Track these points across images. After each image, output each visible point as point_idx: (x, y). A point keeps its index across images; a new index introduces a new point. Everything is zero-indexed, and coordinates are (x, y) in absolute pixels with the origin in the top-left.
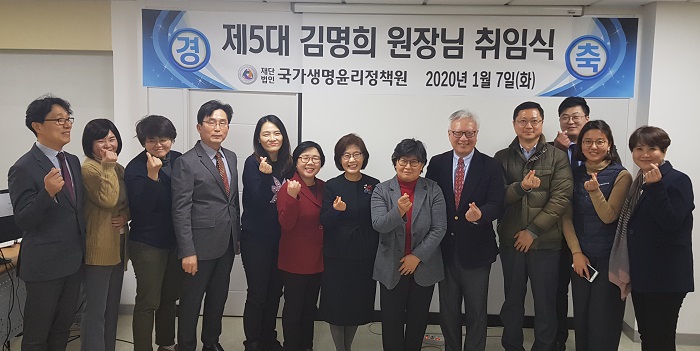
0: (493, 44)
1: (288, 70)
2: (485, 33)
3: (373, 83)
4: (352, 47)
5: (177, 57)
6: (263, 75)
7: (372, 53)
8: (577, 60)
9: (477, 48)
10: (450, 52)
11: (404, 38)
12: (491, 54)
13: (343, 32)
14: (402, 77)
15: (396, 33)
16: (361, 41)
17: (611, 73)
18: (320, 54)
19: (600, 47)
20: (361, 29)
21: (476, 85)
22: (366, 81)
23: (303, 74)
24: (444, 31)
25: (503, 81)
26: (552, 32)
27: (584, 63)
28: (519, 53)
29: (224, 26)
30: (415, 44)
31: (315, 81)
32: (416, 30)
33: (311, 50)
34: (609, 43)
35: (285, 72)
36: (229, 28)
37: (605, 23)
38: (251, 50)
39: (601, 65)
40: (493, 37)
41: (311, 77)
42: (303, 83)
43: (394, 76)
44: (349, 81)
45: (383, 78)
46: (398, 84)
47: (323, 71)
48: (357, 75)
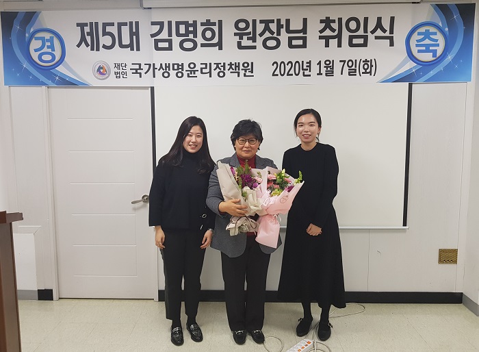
0: (336, 33)
1: (140, 65)
2: (327, 22)
3: (221, 75)
4: (200, 40)
5: (35, 56)
6: (116, 70)
7: (220, 45)
8: (417, 46)
9: (321, 38)
10: (295, 42)
11: (250, 30)
12: (333, 42)
13: (191, 25)
14: (248, 68)
15: (242, 25)
16: (209, 34)
17: (450, 58)
18: (170, 48)
19: (438, 33)
20: (208, 23)
21: (320, 74)
22: (214, 73)
23: (154, 69)
24: (288, 21)
25: (346, 69)
26: (392, 19)
27: (424, 48)
28: (361, 41)
29: (78, 25)
30: (261, 35)
31: (166, 75)
32: (261, 22)
33: (161, 45)
34: (447, 29)
35: (137, 67)
36: (82, 26)
37: (443, 9)
38: (104, 47)
39: (440, 50)
40: (335, 26)
41: (162, 71)
42: (154, 77)
43: (241, 67)
44: (198, 74)
45: (231, 70)
46: (245, 75)
47: (173, 65)
48: (206, 68)
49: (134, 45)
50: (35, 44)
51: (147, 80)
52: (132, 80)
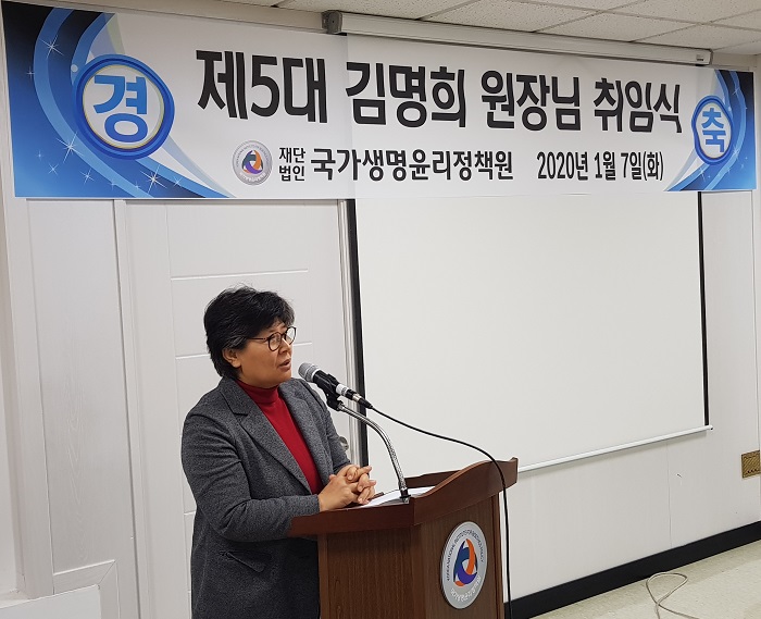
0: (615, 106)
1: (329, 152)
2: (604, 86)
3: (466, 176)
4: (431, 107)
5: (97, 123)
6: (283, 163)
7: (461, 117)
8: (704, 133)
9: (597, 113)
10: (564, 119)
11: (506, 91)
12: (612, 121)
13: (415, 76)
14: (505, 162)
15: (494, 82)
16: (443, 95)
17: (736, 153)
18: (381, 120)
19: (722, 114)
20: (443, 72)
21: (599, 176)
22: (455, 171)
23: (356, 161)
24: (555, 81)
25: (629, 168)
26: (678, 87)
27: (711, 137)
28: (645, 122)
29: (200, 55)
30: (520, 103)
31: (376, 174)
32: (520, 78)
33: (366, 112)
34: (730, 109)
35: (324, 156)
36: (208, 57)
38: (255, 109)
39: (727, 139)
40: (614, 94)
41: (369, 166)
42: (355, 178)
43: (495, 161)
44: (429, 172)
45: (480, 166)
46: (500, 177)
47: (388, 153)
48: (442, 161)
49: (315, 110)
52: (314, 184)
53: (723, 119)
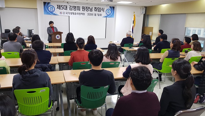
1: (67, 12)
2: (95, 8)
4: (77, 9)
5: (49, 10)
6: (63, 13)
7: (80, 10)
8: (107, 12)
9: (94, 10)
10: (91, 10)
12: (96, 11)
13: (75, 7)
15: (83, 7)
16: (78, 8)
17: (111, 14)
18: (72, 10)
20: (78, 6)
21: (94, 15)
22: (79, 14)
23: (69, 13)
24: (90, 7)
25: (98, 15)
26: (104, 8)
28: (100, 11)
30: (86, 9)
31: (71, 14)
32: (86, 7)
33: (70, 9)
34: (111, 10)
36: (58, 5)
37: (111, 7)
38: (61, 9)
40: (96, 8)
44: (76, 14)
45: (81, 14)
46: (83, 15)
47: (73, 13)
49: (66, 9)
50: (49, 8)
51: (68, 15)
52: (66, 15)
53: (110, 11)
